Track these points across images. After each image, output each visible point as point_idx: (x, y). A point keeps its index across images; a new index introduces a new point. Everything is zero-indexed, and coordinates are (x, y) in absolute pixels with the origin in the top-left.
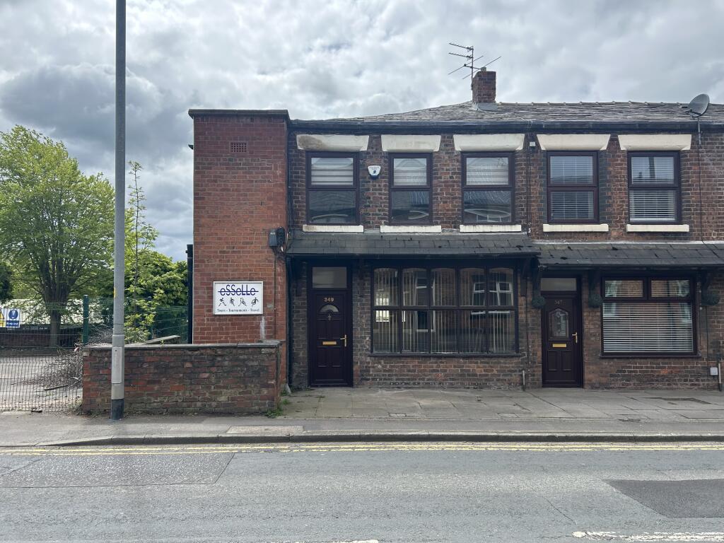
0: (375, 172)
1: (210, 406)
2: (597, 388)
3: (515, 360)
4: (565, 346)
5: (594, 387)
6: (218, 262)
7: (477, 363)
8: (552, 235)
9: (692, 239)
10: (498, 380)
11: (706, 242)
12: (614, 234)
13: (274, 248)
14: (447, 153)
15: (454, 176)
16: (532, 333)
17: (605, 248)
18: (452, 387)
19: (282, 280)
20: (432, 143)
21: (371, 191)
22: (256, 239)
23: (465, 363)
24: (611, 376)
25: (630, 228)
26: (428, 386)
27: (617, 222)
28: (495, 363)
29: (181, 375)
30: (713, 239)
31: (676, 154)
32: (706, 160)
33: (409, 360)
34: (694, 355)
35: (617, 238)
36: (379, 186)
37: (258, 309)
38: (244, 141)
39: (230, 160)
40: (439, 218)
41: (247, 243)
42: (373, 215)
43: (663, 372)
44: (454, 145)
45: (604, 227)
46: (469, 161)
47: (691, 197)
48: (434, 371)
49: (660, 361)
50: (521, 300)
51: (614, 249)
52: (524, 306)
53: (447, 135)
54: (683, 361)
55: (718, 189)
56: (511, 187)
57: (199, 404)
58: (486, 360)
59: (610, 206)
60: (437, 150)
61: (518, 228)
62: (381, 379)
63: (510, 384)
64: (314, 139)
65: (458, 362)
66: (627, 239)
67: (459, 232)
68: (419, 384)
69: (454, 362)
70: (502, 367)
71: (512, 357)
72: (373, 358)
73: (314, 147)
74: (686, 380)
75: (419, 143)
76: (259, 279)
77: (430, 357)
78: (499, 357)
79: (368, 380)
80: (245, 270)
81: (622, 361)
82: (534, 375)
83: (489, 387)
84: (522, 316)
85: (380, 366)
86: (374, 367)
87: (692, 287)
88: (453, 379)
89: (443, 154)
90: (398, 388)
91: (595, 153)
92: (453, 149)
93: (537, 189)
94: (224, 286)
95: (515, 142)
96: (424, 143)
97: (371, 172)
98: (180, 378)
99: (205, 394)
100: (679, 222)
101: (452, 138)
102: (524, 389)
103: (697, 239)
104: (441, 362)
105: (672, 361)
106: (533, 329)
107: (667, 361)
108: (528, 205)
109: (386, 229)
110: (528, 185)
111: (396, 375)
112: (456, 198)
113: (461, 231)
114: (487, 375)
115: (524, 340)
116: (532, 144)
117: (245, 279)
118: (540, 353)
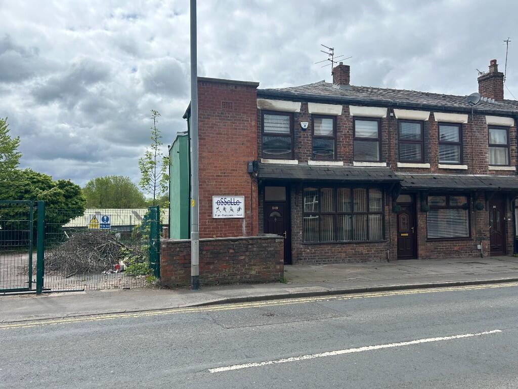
0: (305, 126)
1: (245, 277)
2: (425, 259)
3: (383, 244)
4: (407, 235)
5: (423, 259)
6: (215, 183)
7: (363, 246)
8: (402, 169)
9: (468, 173)
10: (375, 256)
11: (476, 175)
12: (433, 169)
13: (251, 174)
14: (346, 117)
15: (350, 131)
16: (392, 228)
17: (429, 177)
18: (349, 262)
19: (255, 195)
20: (337, 110)
21: (302, 138)
22: (239, 167)
23: (357, 246)
24: (432, 251)
25: (441, 166)
26: (336, 262)
27: (434, 163)
28: (373, 246)
29: (227, 258)
30: (478, 174)
31: (460, 125)
32: (475, 129)
33: (325, 246)
34: (469, 238)
35: (434, 172)
36: (307, 135)
37: (241, 214)
38: (231, 101)
39: (222, 113)
40: (341, 157)
41: (234, 170)
42: (303, 153)
43: (456, 248)
44: (349, 112)
45: (427, 165)
46: (357, 122)
47: (468, 150)
48: (339, 252)
49: (454, 242)
50: (386, 208)
51: (434, 178)
52: (388, 212)
53: (345, 105)
54: (465, 242)
55: (480, 146)
56: (379, 139)
57: (239, 277)
58: (368, 244)
59: (430, 153)
60: (340, 114)
61: (384, 164)
62: (309, 259)
63: (381, 258)
64: (267, 102)
65: (353, 246)
66: (439, 173)
67: (353, 166)
68: (331, 261)
69: (351, 246)
70: (376, 248)
71: (382, 242)
72: (304, 246)
73: (267, 107)
74: (466, 253)
75: (330, 109)
76: (241, 194)
77: (337, 244)
78: (374, 242)
79: (302, 259)
80: (233, 188)
81: (437, 243)
82: (393, 253)
83: (370, 261)
84: (387, 218)
85: (308, 251)
86: (305, 251)
87: (469, 200)
88: (350, 257)
89: (343, 117)
90: (320, 264)
91: (422, 122)
92: (349, 114)
93: (394, 141)
94: (219, 199)
95: (382, 112)
96: (333, 109)
97: (303, 126)
98: (227, 260)
99: (242, 270)
100: (462, 164)
101: (348, 107)
102: (388, 261)
103: (471, 174)
104: (343, 247)
105: (460, 242)
106: (392, 225)
107: (457, 242)
108: (389, 151)
109: (311, 163)
110: (389, 139)
111: (318, 256)
112: (350, 145)
113: (354, 165)
114: (369, 254)
115: (388, 232)
116: (392, 114)
117: (232, 194)
118: (396, 240)
